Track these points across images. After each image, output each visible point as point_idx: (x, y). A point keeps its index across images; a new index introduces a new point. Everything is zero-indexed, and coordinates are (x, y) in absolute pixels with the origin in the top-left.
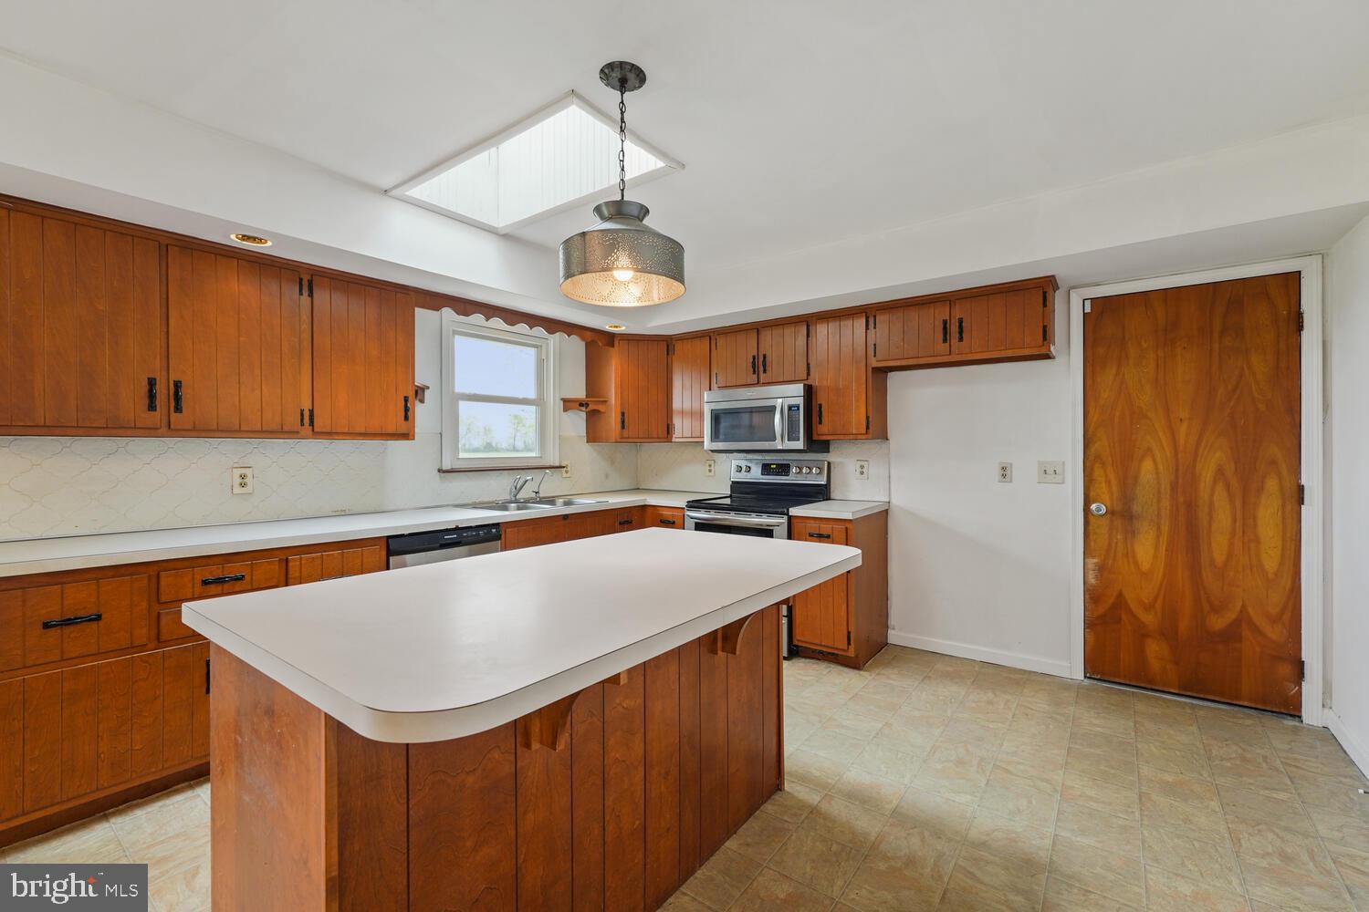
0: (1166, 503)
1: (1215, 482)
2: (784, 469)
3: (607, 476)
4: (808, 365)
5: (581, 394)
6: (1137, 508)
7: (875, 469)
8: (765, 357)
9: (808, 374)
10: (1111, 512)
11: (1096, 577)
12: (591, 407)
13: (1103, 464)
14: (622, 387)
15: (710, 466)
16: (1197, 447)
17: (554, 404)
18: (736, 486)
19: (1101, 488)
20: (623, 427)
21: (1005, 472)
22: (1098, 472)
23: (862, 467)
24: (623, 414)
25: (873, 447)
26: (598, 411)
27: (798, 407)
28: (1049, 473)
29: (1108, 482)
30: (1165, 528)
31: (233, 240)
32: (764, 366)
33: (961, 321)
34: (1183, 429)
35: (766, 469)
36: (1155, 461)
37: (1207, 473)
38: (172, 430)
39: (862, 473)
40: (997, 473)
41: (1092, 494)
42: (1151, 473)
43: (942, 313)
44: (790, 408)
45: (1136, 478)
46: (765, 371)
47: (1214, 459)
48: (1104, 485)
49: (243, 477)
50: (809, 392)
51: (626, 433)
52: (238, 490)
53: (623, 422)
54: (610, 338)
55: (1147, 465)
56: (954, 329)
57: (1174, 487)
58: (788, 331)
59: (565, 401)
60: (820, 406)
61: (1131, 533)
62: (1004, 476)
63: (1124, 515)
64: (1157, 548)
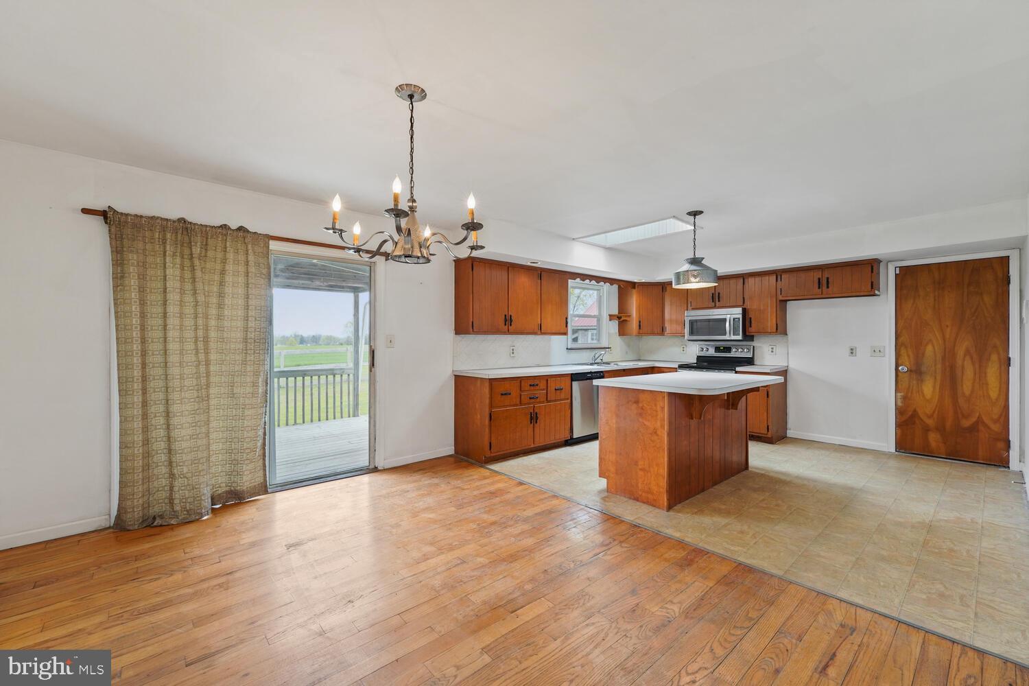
0: (939, 366)
1: (965, 356)
2: (728, 349)
3: (627, 353)
4: (743, 298)
5: (615, 312)
6: (924, 369)
7: (780, 349)
8: (719, 294)
9: (744, 303)
10: (910, 371)
11: (902, 403)
12: (623, 319)
13: (906, 347)
14: (639, 309)
15: (683, 348)
16: (956, 339)
17: (605, 317)
18: (699, 358)
19: (905, 358)
20: (640, 328)
21: (852, 351)
22: (903, 351)
23: (772, 348)
24: (640, 322)
25: (779, 338)
26: (626, 320)
27: (739, 319)
28: (877, 352)
29: (908, 356)
30: (939, 378)
31: (529, 264)
32: (719, 298)
33: (828, 279)
34: (949, 330)
35: (717, 349)
36: (934, 347)
37: (960, 352)
38: (508, 332)
39: (772, 352)
40: (849, 351)
41: (900, 362)
42: (931, 352)
43: (818, 275)
44: (734, 319)
45: (923, 354)
46: (719, 301)
47: (964, 345)
48: (906, 357)
49: (513, 350)
50: (745, 312)
51: (641, 331)
52: (512, 355)
53: (640, 326)
54: (633, 285)
55: (929, 349)
56: (824, 282)
57: (944, 358)
58: (732, 281)
59: (610, 316)
60: (751, 318)
61: (921, 381)
62: (852, 353)
63: (917, 372)
64: (934, 387)
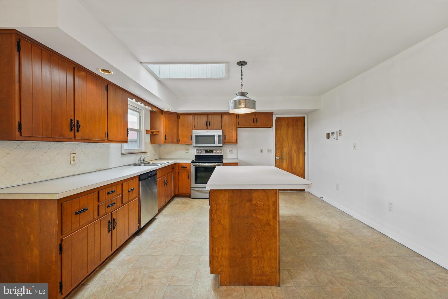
0: (287, 156)
1: (294, 152)
2: (212, 151)
3: (155, 155)
4: (222, 125)
5: (149, 129)
6: (283, 157)
7: (234, 151)
8: (210, 122)
9: (222, 128)
10: (279, 158)
12: (154, 133)
13: (278, 149)
14: (165, 127)
15: (187, 151)
16: (292, 146)
17: (144, 131)
18: (197, 156)
19: (278, 154)
20: (165, 140)
21: (261, 151)
22: (277, 151)
23: (231, 151)
24: (165, 135)
25: (234, 146)
26: (156, 134)
27: (221, 136)
28: (269, 151)
29: (279, 153)
30: (287, 161)
32: (210, 125)
33: (257, 119)
34: (290, 143)
35: (206, 152)
36: (286, 149)
37: (293, 151)
39: (231, 152)
40: (260, 151)
41: (276, 155)
42: (285, 150)
43: (253, 117)
44: (219, 136)
45: (283, 152)
46: (210, 126)
47: (294, 148)
48: (278, 153)
49: (74, 157)
50: (223, 133)
52: (72, 162)
53: (165, 138)
54: (162, 112)
55: (285, 149)
56: (255, 120)
57: (289, 153)
58: (216, 116)
59: (146, 131)
60: (225, 136)
61: (282, 162)
62: (261, 152)
63: (281, 159)
64: (286, 164)
